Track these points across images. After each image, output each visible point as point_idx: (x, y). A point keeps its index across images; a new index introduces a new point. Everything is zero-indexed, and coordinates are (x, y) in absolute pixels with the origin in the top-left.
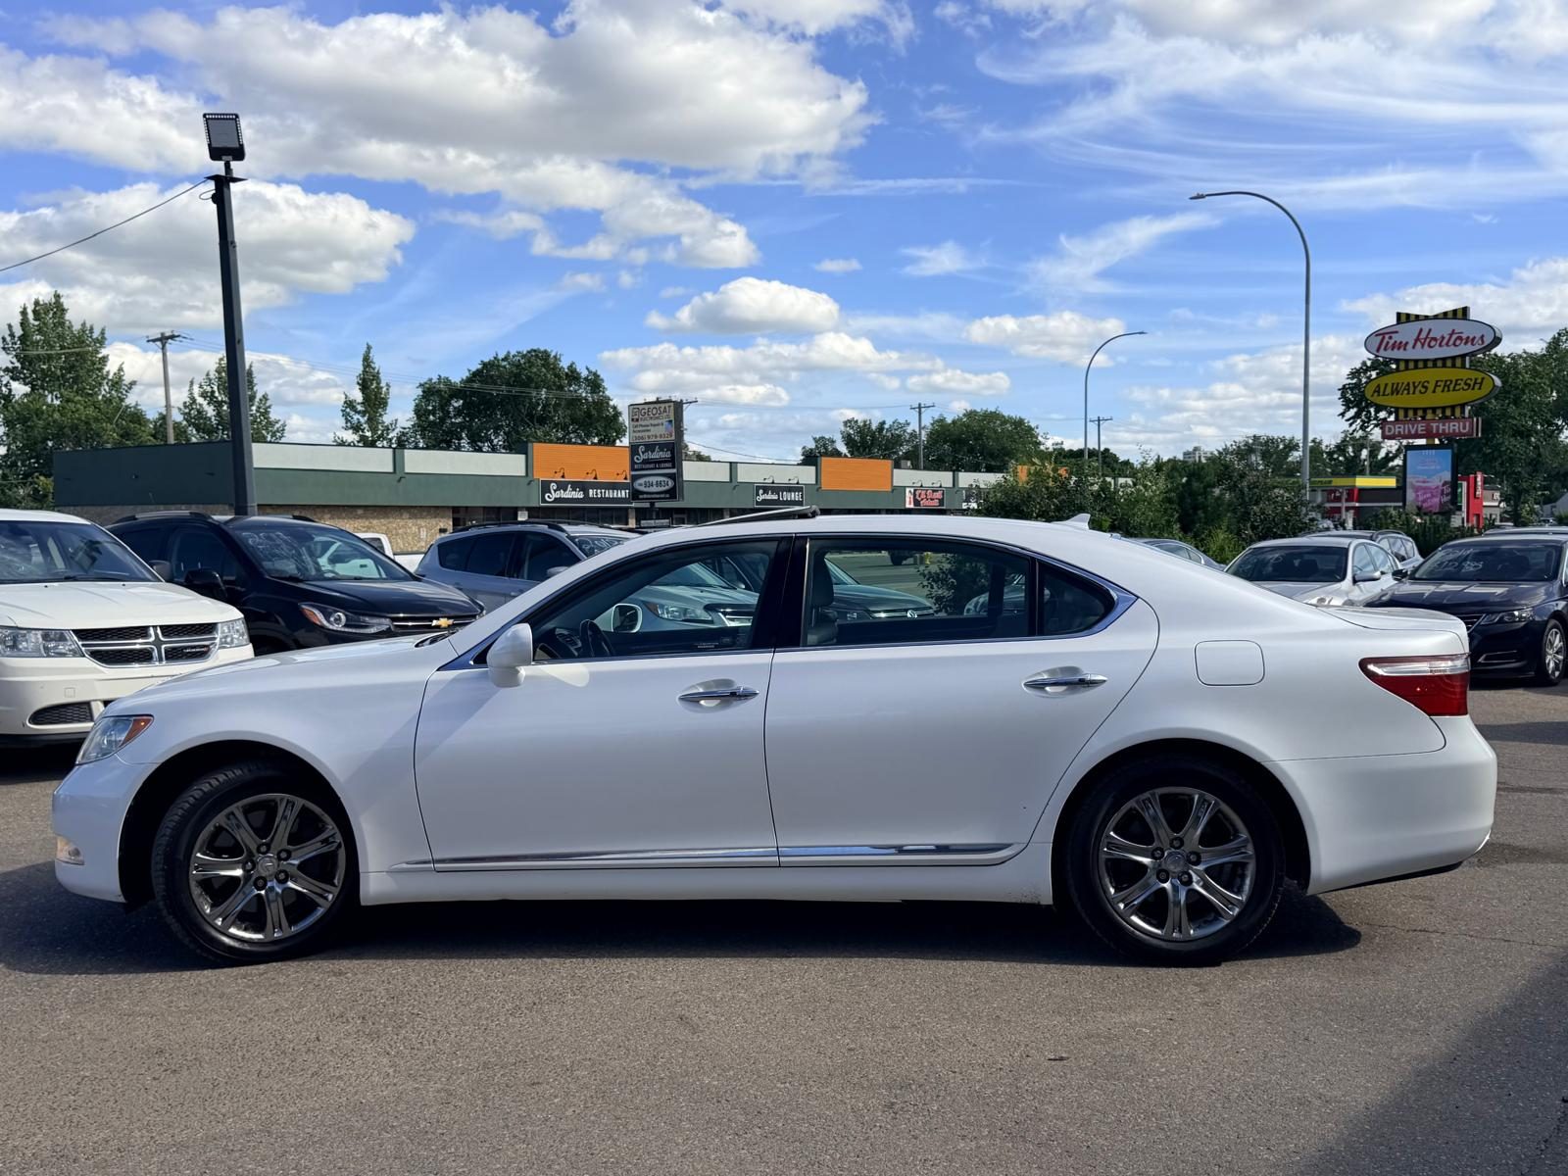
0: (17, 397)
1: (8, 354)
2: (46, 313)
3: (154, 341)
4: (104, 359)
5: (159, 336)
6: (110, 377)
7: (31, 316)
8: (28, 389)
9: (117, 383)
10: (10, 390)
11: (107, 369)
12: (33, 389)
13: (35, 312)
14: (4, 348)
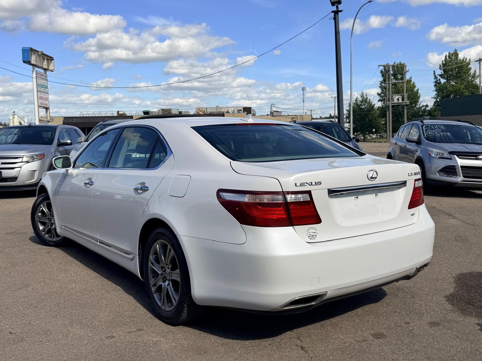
0: (442, 83)
1: (441, 70)
2: (452, 56)
3: (477, 61)
4: (470, 69)
5: (479, 59)
6: (472, 74)
7: (447, 57)
8: (446, 81)
9: (474, 76)
10: (440, 81)
11: (471, 72)
12: (447, 80)
13: (449, 56)
14: (440, 68)
